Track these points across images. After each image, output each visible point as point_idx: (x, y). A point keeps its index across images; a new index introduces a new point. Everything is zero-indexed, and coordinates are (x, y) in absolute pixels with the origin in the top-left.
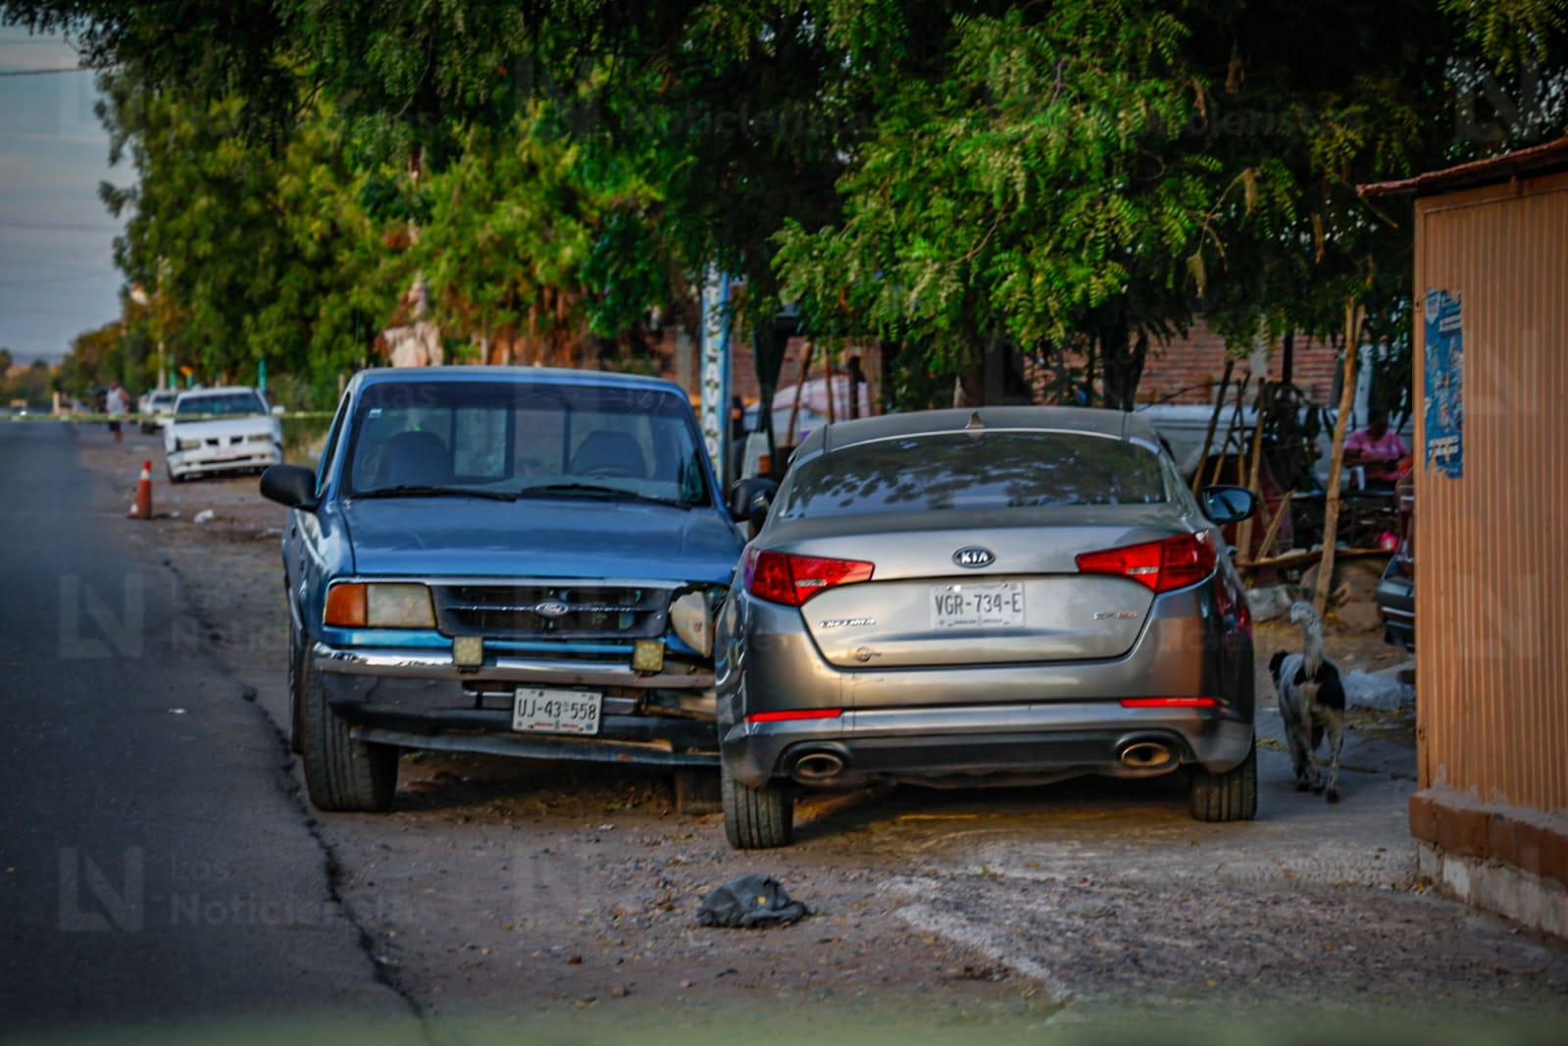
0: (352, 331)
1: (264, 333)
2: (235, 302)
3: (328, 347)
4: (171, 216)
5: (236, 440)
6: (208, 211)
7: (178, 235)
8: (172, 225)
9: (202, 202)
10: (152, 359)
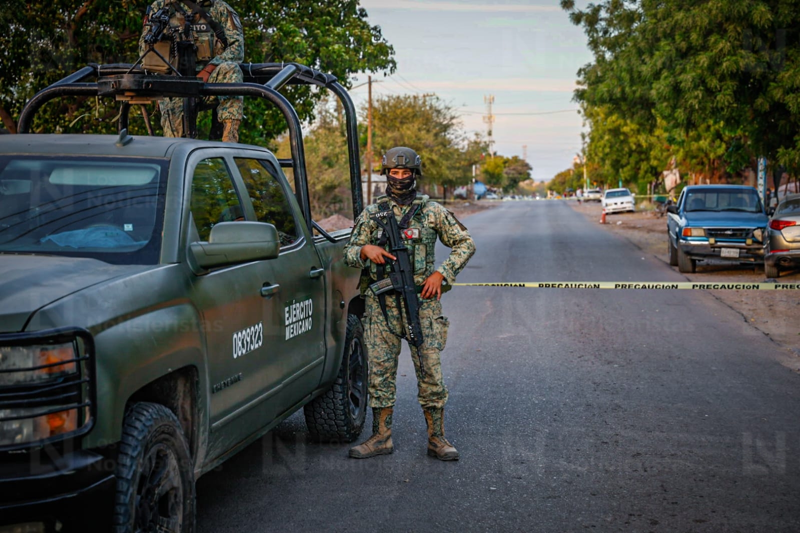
0: (651, 172)
1: (624, 173)
2: (617, 165)
3: (644, 177)
4: (599, 141)
5: (622, 203)
6: (608, 140)
7: (600, 146)
8: (599, 144)
9: (606, 137)
10: (582, 180)
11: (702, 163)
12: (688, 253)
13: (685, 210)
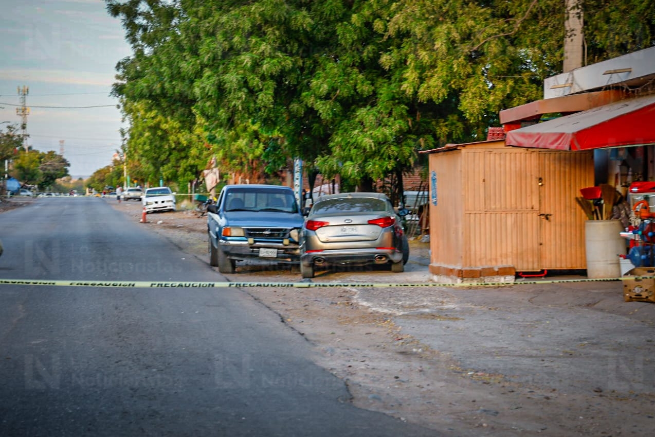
0: (191, 170)
1: (166, 171)
2: (157, 164)
3: (184, 175)
4: (138, 138)
5: (163, 202)
6: (148, 137)
7: (140, 144)
8: (138, 141)
9: (147, 134)
10: (122, 178)
11: (241, 164)
12: (227, 253)
13: (224, 210)
